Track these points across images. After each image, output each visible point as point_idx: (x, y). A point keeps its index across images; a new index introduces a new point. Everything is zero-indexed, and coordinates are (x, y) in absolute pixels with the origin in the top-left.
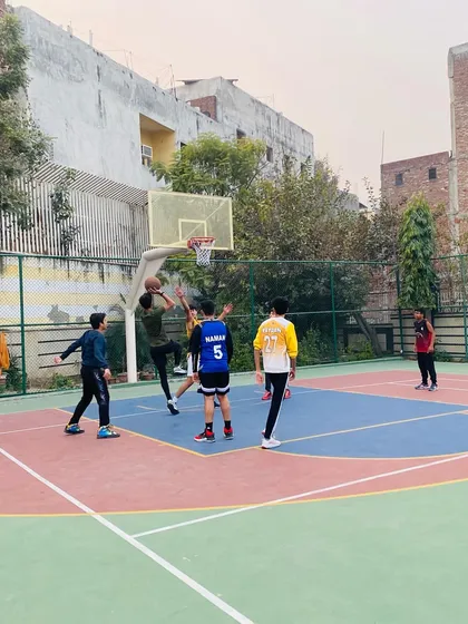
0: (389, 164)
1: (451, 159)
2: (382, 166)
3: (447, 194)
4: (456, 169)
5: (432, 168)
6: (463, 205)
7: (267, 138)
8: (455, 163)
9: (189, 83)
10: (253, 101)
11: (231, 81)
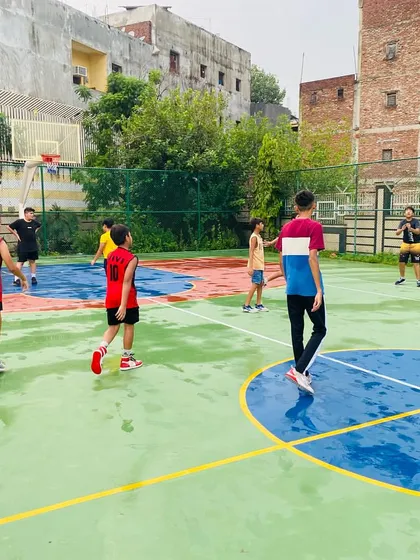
0: (307, 83)
1: (356, 82)
2: (301, 85)
3: (352, 112)
4: (359, 90)
5: (341, 88)
6: (364, 122)
7: (202, 57)
8: (359, 85)
9: (129, 9)
10: (188, 25)
11: (166, 8)
